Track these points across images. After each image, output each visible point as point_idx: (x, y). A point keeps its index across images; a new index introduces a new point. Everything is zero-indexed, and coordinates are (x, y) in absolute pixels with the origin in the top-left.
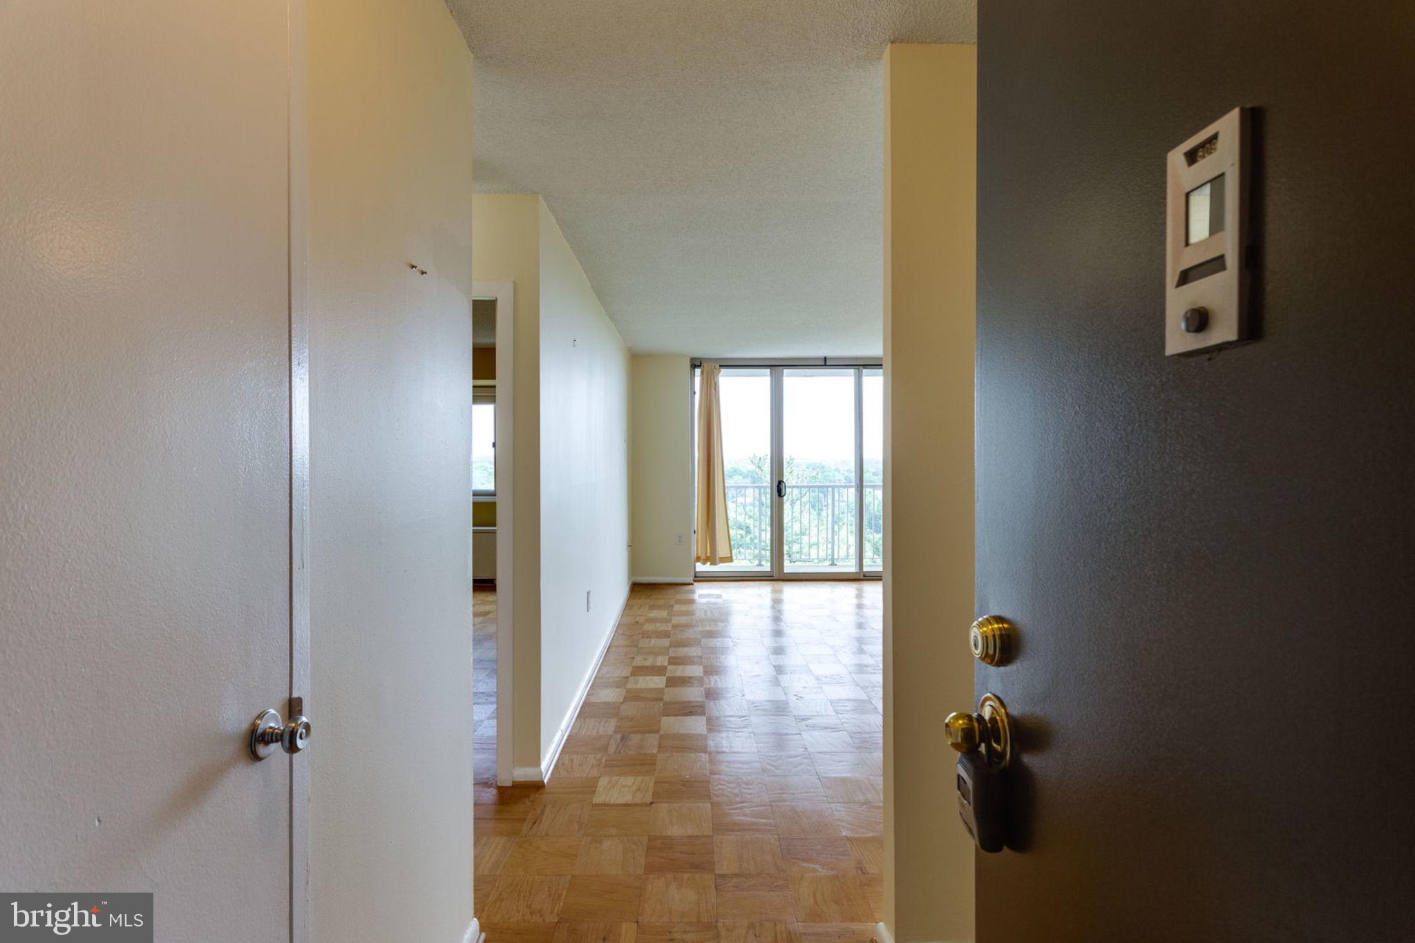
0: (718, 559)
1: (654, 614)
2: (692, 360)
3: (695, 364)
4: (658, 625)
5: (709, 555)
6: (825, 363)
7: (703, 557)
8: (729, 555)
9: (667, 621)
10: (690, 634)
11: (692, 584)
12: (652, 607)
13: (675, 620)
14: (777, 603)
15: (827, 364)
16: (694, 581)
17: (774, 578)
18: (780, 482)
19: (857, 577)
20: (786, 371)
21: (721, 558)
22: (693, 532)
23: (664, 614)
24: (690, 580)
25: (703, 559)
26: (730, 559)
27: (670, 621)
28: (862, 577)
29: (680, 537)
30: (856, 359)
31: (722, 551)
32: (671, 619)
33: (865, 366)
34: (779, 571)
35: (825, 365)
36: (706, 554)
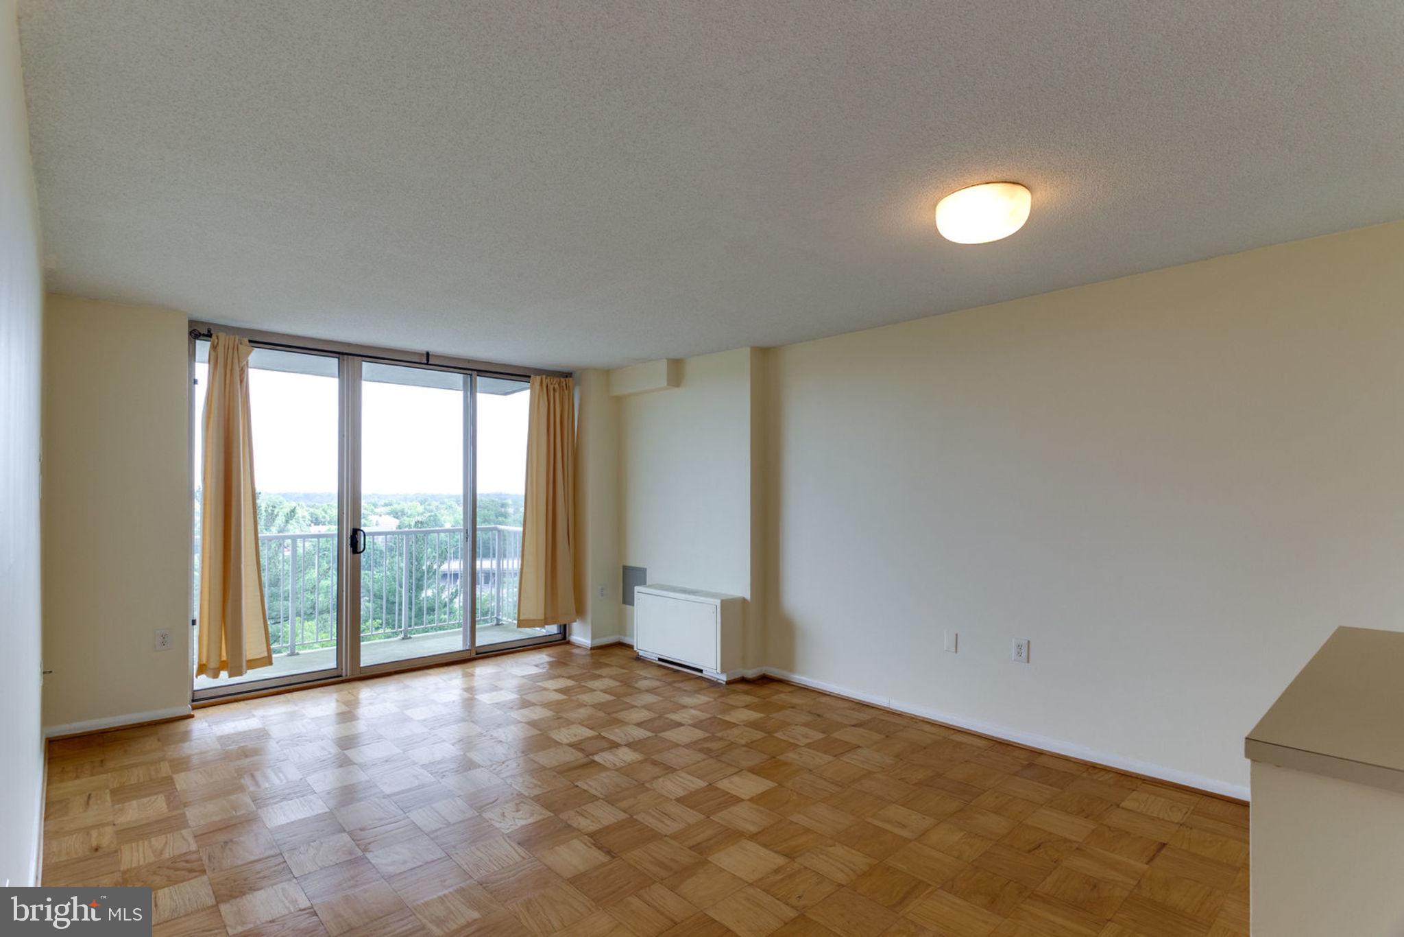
0: (244, 664)
1: (133, 812)
2: (192, 322)
3: (199, 331)
4: (157, 842)
5: (224, 658)
6: (428, 360)
7: (213, 664)
8: (266, 654)
9: (172, 824)
10: (252, 847)
11: (192, 716)
12: (121, 795)
13: (197, 816)
14: (347, 715)
15: (430, 363)
16: (194, 708)
17: (344, 678)
18: (356, 531)
19: (466, 656)
20: (366, 367)
21: (248, 661)
22: (191, 623)
23: (157, 805)
24: (187, 709)
25: (214, 669)
26: (268, 661)
27: (182, 822)
28: (474, 655)
29: (163, 636)
30: (469, 361)
31: (252, 646)
32: (184, 813)
33: (481, 372)
34: (352, 665)
35: (427, 364)
36: (220, 655)
